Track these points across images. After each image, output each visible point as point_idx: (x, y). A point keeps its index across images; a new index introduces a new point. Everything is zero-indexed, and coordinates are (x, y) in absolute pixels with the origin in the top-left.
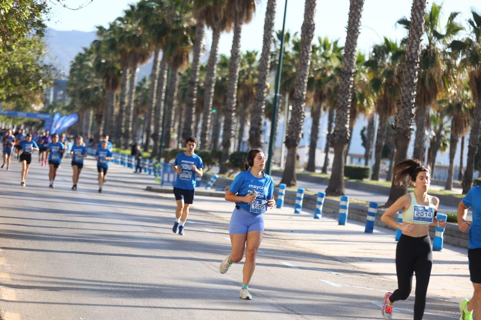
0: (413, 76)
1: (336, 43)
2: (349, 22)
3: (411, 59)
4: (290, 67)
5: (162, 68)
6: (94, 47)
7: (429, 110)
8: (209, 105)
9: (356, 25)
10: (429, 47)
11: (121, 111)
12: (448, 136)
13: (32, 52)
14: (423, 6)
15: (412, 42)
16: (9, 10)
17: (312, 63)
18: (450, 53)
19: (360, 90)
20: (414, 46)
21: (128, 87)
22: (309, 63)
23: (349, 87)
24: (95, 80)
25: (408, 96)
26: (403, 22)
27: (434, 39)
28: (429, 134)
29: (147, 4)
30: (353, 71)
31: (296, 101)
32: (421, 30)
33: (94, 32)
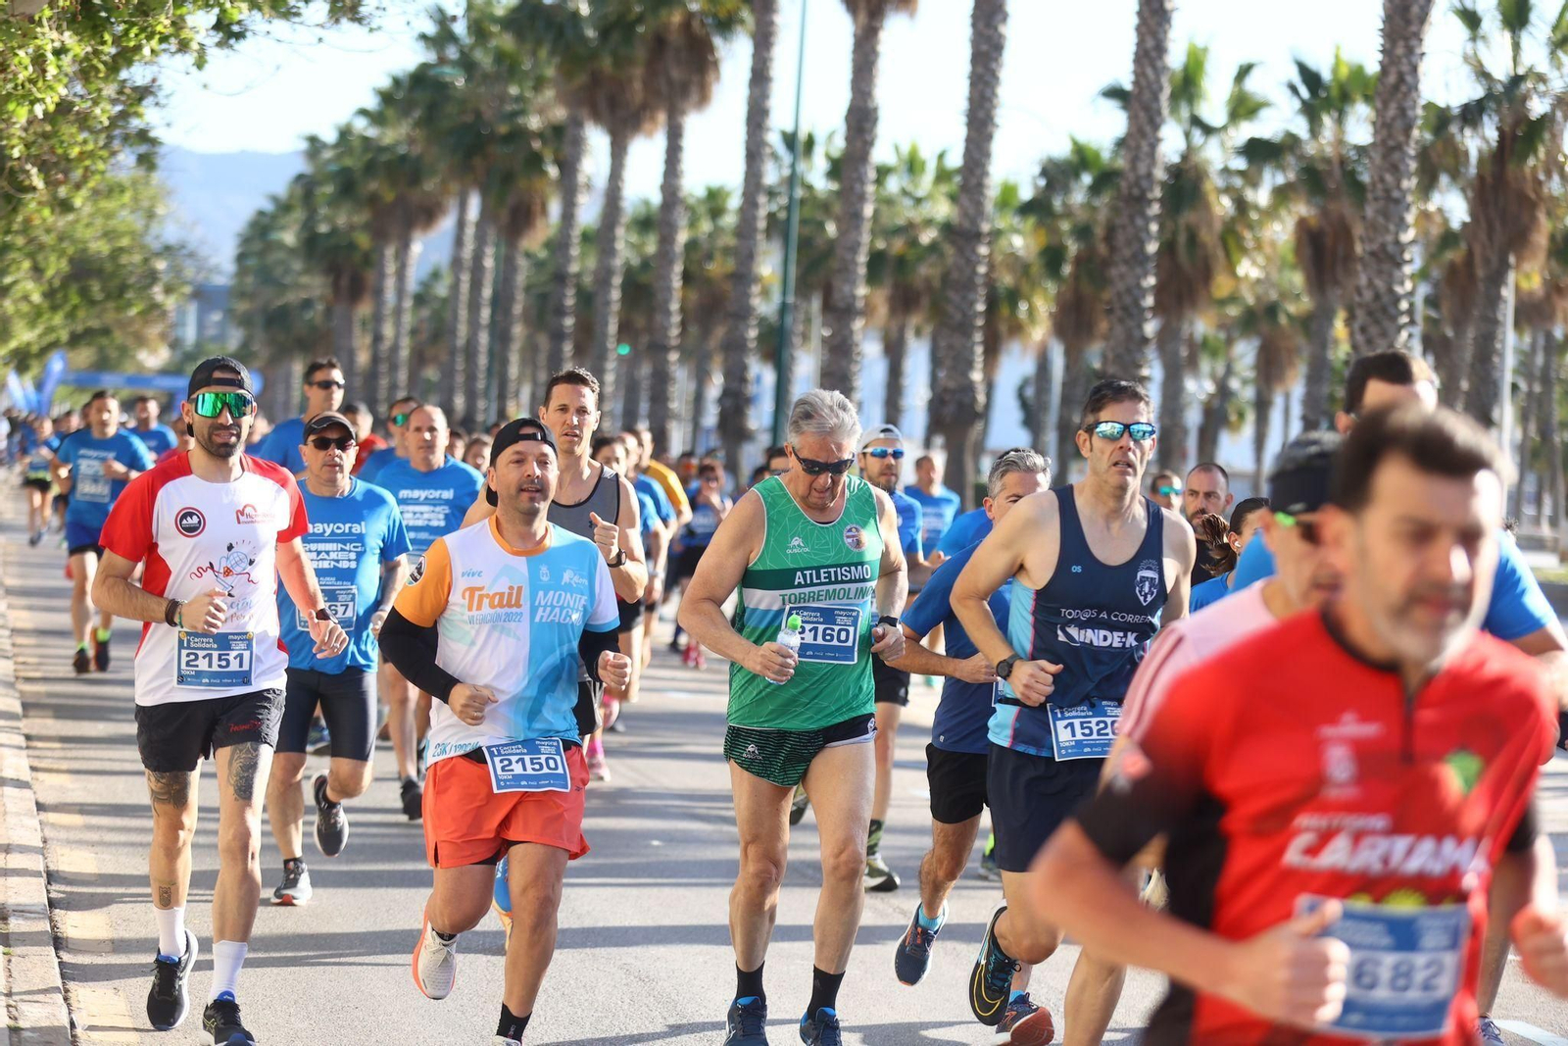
0: (1143, 235)
1: (941, 157)
2: (971, 100)
3: (1136, 192)
4: (821, 226)
5: (480, 239)
6: (299, 191)
7: (1192, 323)
8: (605, 335)
9: (987, 105)
10: (1185, 157)
11: (375, 359)
12: (1248, 393)
13: (133, 212)
14: (1160, 49)
15: (1138, 147)
16: (58, 105)
17: (876, 212)
18: (1241, 173)
19: (1007, 280)
20: (1142, 156)
21: (390, 295)
22: (868, 210)
23: (974, 272)
24: (305, 280)
25: (1136, 292)
26: (1115, 93)
27: (1197, 136)
28: (1198, 388)
29: (432, 72)
30: (985, 227)
31: (839, 313)
32: (1159, 113)
33: (297, 153)
